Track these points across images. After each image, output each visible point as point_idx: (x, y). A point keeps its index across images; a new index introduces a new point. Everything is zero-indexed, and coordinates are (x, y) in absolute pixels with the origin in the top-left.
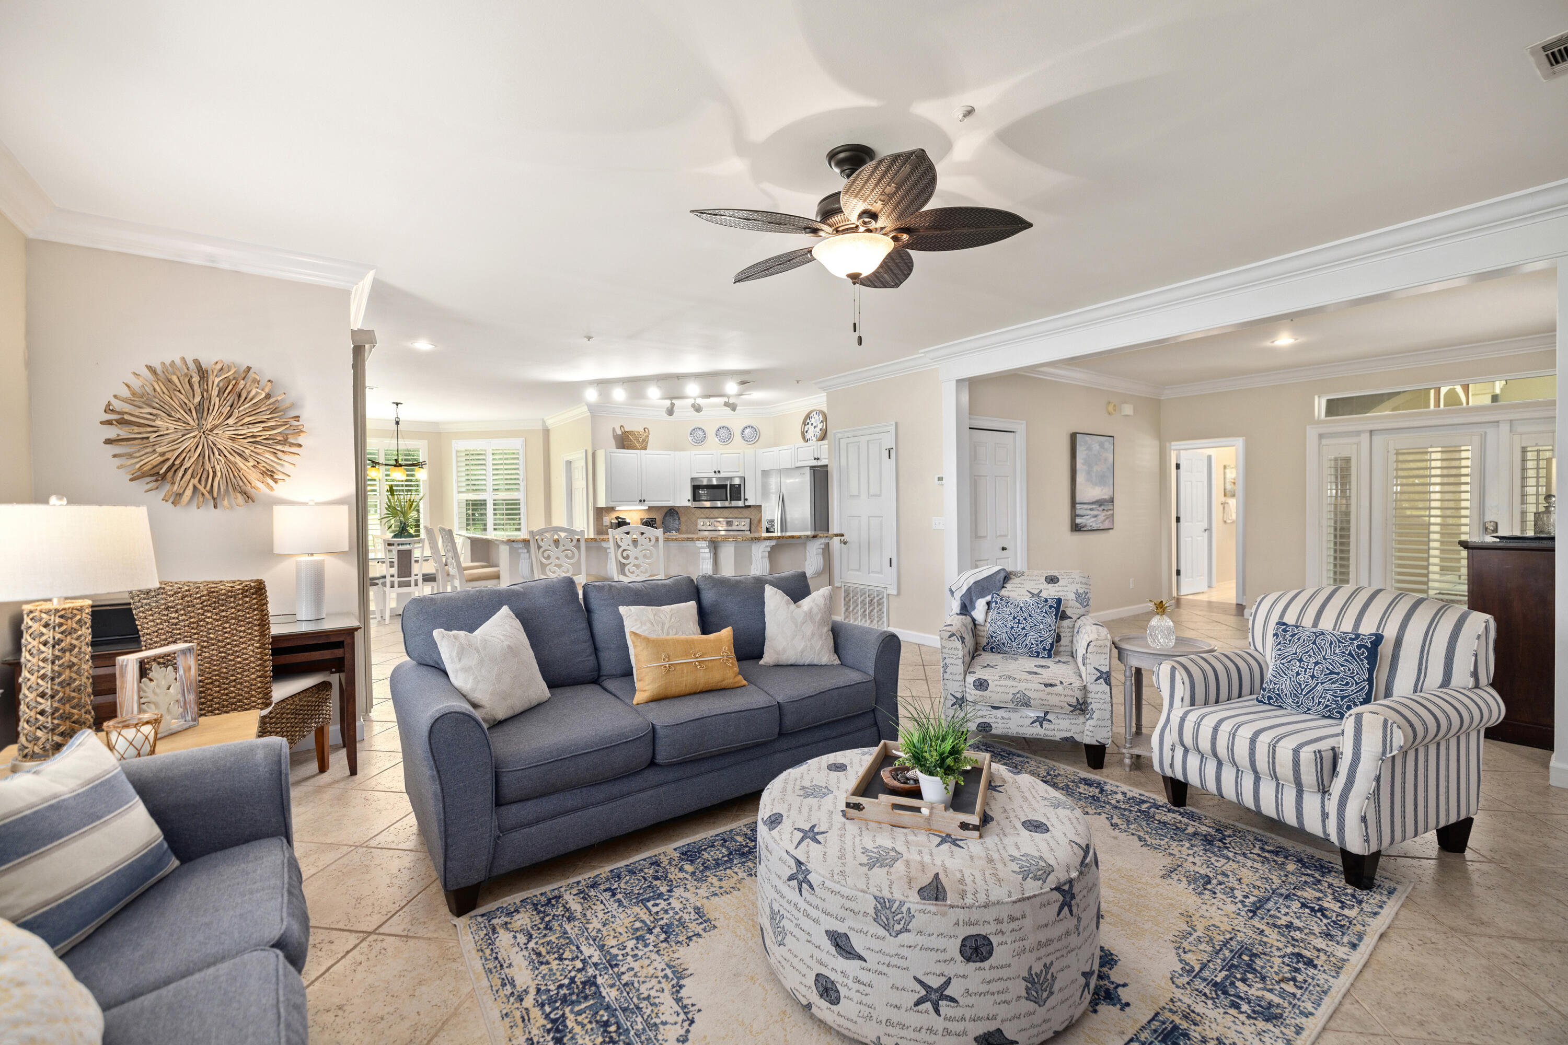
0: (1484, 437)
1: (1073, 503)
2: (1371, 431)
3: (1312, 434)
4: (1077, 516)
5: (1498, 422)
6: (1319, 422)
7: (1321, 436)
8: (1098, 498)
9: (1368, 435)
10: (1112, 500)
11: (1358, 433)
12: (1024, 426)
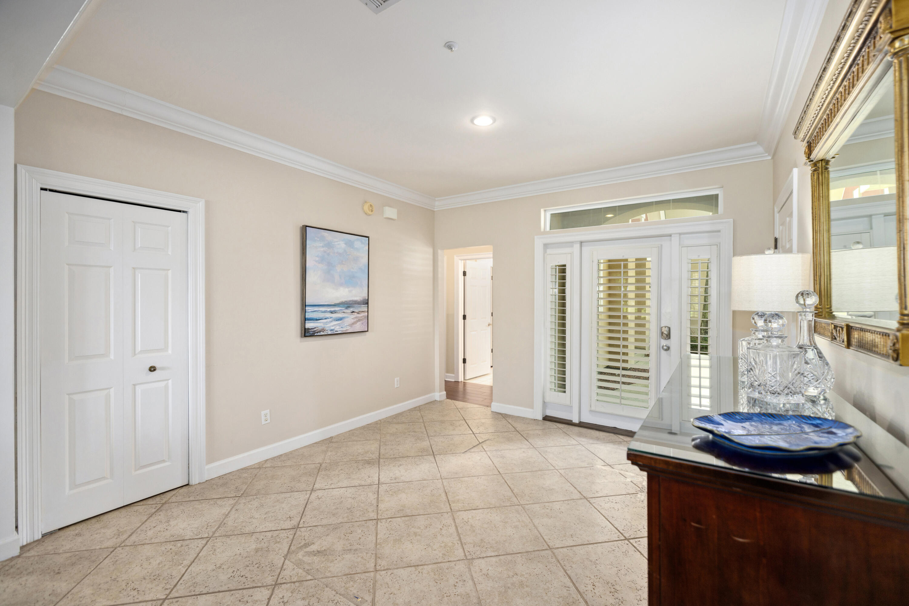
0: (660, 248)
1: (304, 305)
2: (581, 243)
3: (539, 243)
4: (305, 319)
5: (670, 236)
6: (545, 233)
7: (546, 246)
8: (343, 300)
9: (578, 245)
10: (366, 302)
11: (571, 244)
12: (201, 205)
